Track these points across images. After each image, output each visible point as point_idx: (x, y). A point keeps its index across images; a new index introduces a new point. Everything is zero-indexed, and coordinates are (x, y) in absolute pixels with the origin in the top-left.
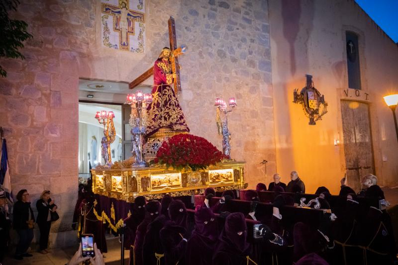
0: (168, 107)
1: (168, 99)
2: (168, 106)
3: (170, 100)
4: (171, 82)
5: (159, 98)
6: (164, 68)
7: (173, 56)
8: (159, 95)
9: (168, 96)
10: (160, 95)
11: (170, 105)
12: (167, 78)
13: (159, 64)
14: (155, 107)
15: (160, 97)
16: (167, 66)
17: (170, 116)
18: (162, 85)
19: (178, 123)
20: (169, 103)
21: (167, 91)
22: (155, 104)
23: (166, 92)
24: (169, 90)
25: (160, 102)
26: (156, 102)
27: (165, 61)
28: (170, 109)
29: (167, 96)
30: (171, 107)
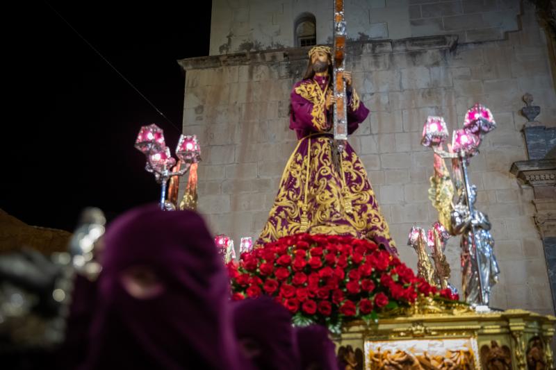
6: (314, 94)
8: (295, 159)
9: (319, 157)
13: (300, 89)
15: (300, 163)
17: (317, 206)
19: (334, 219)
22: (284, 181)
27: (319, 79)
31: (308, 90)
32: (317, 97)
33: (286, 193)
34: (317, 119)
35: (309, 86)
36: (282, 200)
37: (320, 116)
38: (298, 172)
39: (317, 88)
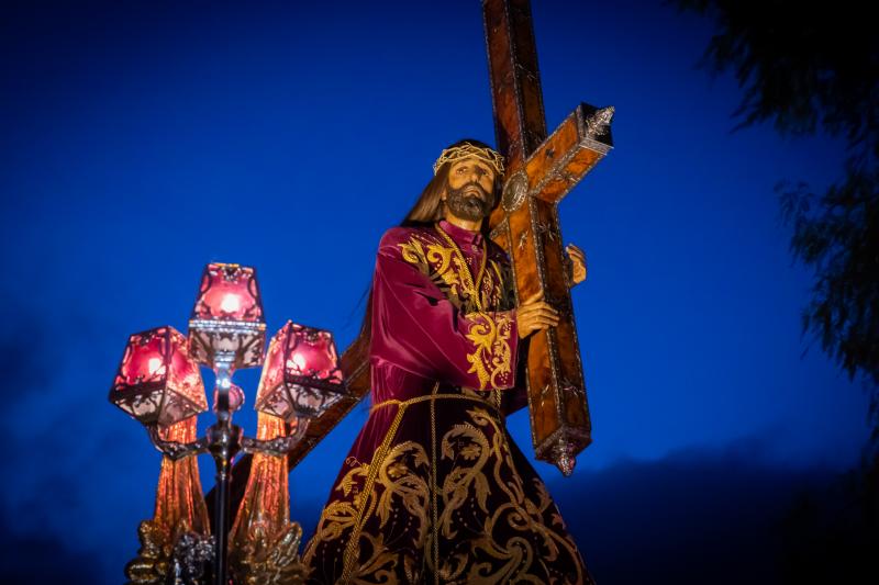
0: (483, 556)
1: (483, 491)
2: (487, 543)
3: (497, 497)
4: (504, 367)
5: (413, 478)
6: (449, 278)
7: (520, 196)
8: (407, 459)
10: (421, 458)
11: (503, 533)
12: (473, 336)
13: (411, 251)
14: (379, 548)
15: (420, 474)
16: (473, 270)
18: (434, 396)
20: (489, 525)
21: (481, 437)
23: (468, 441)
24: (488, 431)
25: (420, 512)
26: (384, 507)
27: (457, 234)
28: (498, 564)
29: (474, 472)
30: (512, 551)
31: (433, 260)
32: (459, 288)
33: (395, 558)
34: (487, 356)
35: (433, 249)
36: (384, 579)
37: (498, 351)
38: (422, 501)
39: (459, 261)
